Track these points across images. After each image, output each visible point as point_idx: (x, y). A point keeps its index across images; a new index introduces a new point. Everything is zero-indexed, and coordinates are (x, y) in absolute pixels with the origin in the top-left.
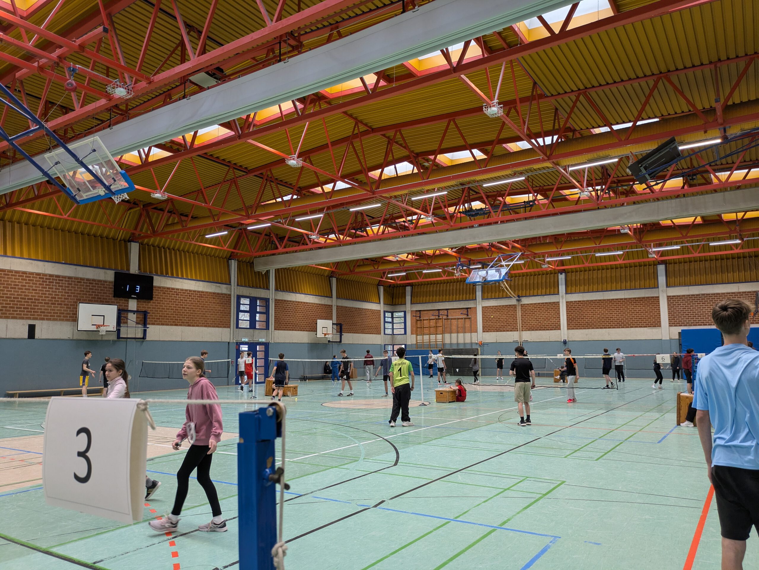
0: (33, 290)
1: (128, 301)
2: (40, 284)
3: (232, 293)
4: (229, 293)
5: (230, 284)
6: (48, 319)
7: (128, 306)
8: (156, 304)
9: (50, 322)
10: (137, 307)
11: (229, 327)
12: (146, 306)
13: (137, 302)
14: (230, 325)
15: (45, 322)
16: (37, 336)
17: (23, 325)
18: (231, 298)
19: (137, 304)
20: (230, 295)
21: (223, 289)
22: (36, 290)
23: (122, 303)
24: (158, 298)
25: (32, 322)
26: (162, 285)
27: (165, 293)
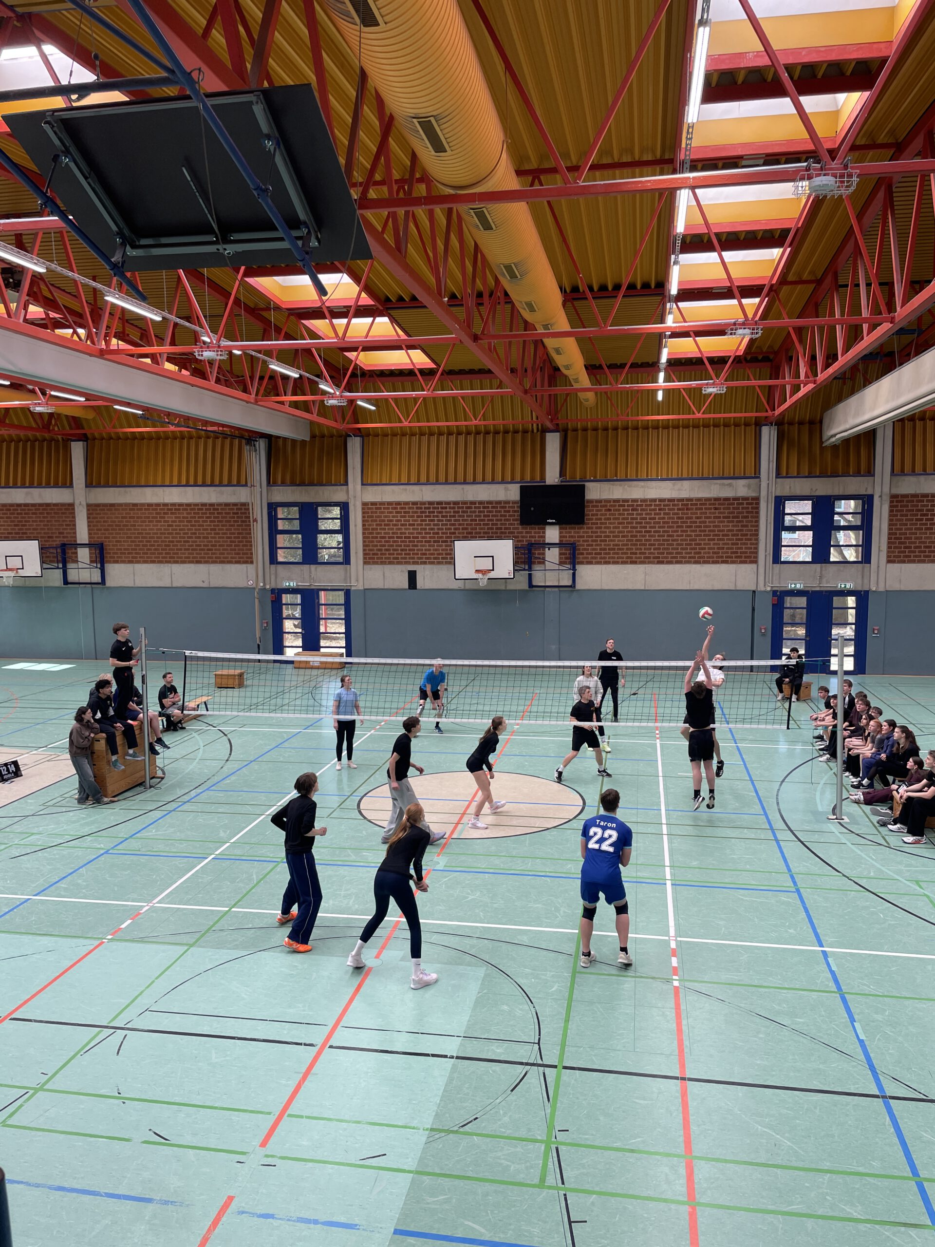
0: (410, 525)
1: (544, 529)
2: (418, 517)
3: (763, 493)
4: (754, 495)
5: (757, 476)
6: (431, 563)
7: (544, 537)
8: (594, 530)
9: (435, 567)
10: (560, 537)
11: (755, 561)
12: (574, 534)
13: (560, 529)
14: (756, 557)
15: (428, 566)
16: (418, 587)
17: (402, 571)
18: (758, 504)
19: (560, 533)
20: (757, 499)
21: (741, 489)
22: (414, 525)
23: (535, 533)
24: (596, 519)
25: (412, 568)
26: (605, 496)
27: (610, 510)
